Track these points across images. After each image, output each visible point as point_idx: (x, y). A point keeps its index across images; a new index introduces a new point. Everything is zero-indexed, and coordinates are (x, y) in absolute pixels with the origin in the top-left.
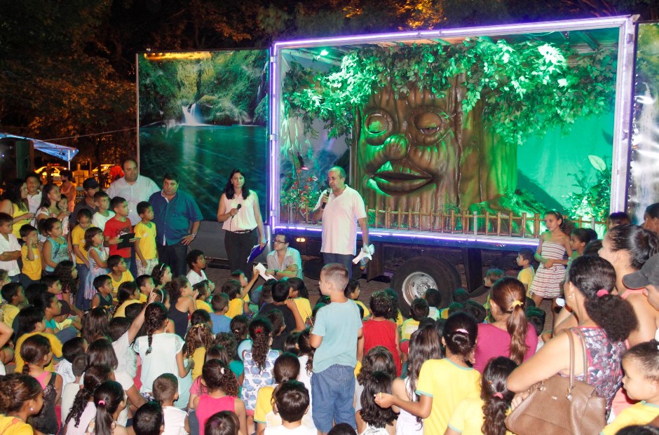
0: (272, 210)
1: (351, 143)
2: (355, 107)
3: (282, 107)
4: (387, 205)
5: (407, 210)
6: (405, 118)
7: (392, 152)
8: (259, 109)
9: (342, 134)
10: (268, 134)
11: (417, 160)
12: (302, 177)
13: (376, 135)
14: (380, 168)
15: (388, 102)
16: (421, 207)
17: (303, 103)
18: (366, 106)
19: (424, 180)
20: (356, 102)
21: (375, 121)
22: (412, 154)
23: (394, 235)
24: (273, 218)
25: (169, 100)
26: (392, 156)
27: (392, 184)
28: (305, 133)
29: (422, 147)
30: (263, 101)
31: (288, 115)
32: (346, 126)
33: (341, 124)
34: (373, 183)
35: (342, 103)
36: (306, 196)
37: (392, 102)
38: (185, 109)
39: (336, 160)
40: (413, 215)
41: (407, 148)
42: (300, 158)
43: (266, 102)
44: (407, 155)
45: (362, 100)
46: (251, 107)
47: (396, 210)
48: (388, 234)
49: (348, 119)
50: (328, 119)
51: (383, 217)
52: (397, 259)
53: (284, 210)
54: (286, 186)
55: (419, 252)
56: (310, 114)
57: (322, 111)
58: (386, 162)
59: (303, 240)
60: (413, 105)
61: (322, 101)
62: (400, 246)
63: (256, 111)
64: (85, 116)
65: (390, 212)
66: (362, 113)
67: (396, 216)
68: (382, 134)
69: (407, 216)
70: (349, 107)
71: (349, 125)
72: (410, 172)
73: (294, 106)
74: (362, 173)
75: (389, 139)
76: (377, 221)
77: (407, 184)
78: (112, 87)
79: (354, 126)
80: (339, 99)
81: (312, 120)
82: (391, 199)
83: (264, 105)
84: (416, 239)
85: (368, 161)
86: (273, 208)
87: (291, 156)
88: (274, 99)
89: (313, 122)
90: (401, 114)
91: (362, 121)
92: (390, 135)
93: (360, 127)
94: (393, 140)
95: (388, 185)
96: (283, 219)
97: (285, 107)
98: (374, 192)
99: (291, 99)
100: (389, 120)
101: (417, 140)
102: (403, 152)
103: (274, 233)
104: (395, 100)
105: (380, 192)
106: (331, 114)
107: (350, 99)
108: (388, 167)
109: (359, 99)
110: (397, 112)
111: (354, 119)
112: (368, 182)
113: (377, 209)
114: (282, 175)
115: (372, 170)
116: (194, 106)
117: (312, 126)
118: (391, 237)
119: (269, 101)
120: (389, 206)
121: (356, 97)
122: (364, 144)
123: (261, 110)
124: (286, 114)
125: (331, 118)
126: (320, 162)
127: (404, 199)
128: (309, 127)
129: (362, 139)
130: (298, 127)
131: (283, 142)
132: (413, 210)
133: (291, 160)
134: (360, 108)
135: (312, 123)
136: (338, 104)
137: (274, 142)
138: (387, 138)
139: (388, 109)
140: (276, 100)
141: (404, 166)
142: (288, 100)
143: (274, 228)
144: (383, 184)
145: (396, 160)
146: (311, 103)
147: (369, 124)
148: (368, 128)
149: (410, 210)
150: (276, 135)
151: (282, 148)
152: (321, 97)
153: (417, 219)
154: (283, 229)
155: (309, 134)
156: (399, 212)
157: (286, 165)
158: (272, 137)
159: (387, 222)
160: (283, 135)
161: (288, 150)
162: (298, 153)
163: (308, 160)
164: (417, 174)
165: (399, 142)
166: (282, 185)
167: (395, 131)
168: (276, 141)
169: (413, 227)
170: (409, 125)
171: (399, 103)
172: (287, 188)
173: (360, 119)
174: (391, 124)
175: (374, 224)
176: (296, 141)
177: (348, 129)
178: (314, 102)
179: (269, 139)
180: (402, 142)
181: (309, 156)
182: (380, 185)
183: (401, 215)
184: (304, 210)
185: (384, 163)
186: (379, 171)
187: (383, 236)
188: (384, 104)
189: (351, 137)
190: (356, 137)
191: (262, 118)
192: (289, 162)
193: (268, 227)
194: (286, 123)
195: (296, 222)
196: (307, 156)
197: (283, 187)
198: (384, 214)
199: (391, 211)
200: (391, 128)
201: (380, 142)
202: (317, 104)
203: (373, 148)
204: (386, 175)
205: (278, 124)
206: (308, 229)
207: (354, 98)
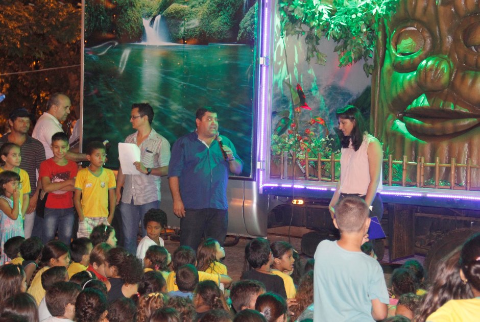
0: (259, 161)
1: (371, 71)
2: (379, 20)
3: (277, 21)
4: (420, 153)
5: (449, 162)
6: (450, 32)
7: (429, 79)
8: (245, 22)
9: (360, 58)
10: (257, 57)
11: (465, 90)
12: (303, 119)
13: (407, 58)
14: (411, 103)
15: (425, 9)
16: (470, 155)
17: (306, 14)
18: (394, 16)
19: (475, 120)
20: (380, 12)
21: (406, 38)
22: (458, 83)
23: (429, 195)
24: (261, 172)
25: (126, 11)
26: (429, 85)
27: (427, 125)
28: (308, 59)
29: (473, 73)
30: (251, 11)
31: (285, 32)
32: (365, 48)
33: (359, 44)
34: (401, 126)
35: (359, 15)
36: (307, 144)
37: (431, 9)
38: (146, 22)
39: (351, 99)
40: (457, 168)
41: (451, 75)
42: (301, 94)
43: (255, 13)
44: (451, 85)
45: (388, 9)
46: (234, 19)
47: (433, 161)
48: (420, 195)
49: (368, 38)
50: (341, 38)
51: (413, 172)
52: (434, 234)
53: (275, 160)
54: (279, 128)
55: (467, 224)
56: (315, 31)
57: (332, 26)
58: (420, 95)
59: (301, 202)
60: (462, 13)
61: (332, 13)
62: (440, 216)
63: (241, 25)
64: (15, 44)
65: (424, 163)
66: (388, 28)
67: (433, 168)
68: (415, 56)
69: (448, 170)
70: (370, 21)
71: (369, 46)
72: (455, 108)
73: (293, 20)
74: (386, 110)
75: (424, 62)
76: (405, 177)
77: (449, 125)
78: (52, 8)
79: (377, 48)
80: (356, 9)
81: (318, 38)
82: (426, 145)
83: (253, 17)
84: (462, 201)
85: (394, 93)
86: (261, 159)
87: (288, 89)
88: (266, 10)
89: (319, 42)
90: (444, 27)
91: (388, 40)
92: (426, 56)
93: (385, 49)
94: (430, 63)
95: (422, 127)
96: (274, 173)
97: (282, 21)
98: (402, 137)
99: (290, 9)
100: (427, 35)
101: (466, 62)
102: (445, 79)
103: (261, 192)
104: (436, 6)
105: (410, 137)
106: (345, 30)
107: (372, 9)
108: (422, 101)
109: (385, 7)
110: (438, 23)
111: (376, 38)
112: (393, 124)
113: (405, 160)
114: (274, 114)
115: (400, 106)
116: (158, 18)
117: (318, 47)
118: (424, 198)
119: (259, 11)
120: (423, 155)
121: (379, 5)
122: (389, 72)
123: (249, 23)
124: (282, 30)
125: (345, 37)
126: (328, 101)
127: (444, 146)
128: (314, 49)
129: (387, 64)
130: (299, 49)
131: (277, 69)
132: (458, 161)
133: (288, 94)
134: (385, 20)
135: (318, 44)
136: (354, 16)
137: (264, 69)
138: (422, 60)
139: (425, 20)
140: (269, 10)
141: (445, 100)
142: (286, 12)
143: (261, 186)
144: (415, 126)
145: (433, 91)
146: (317, 16)
147: (397, 43)
148: (396, 49)
149: (453, 160)
150: (267, 59)
151: (275, 78)
152: (331, 7)
153: (463, 174)
154: (274, 187)
155: (313, 60)
156: (437, 163)
157: (281, 101)
158: (262, 61)
159: (420, 177)
160: (278, 60)
161: (284, 81)
162: (298, 87)
163: (312, 97)
164: (464, 110)
165: (439, 65)
166: (274, 128)
167: (435, 51)
168: (267, 67)
169: (458, 184)
170: (455, 40)
171: (441, 9)
172: (280, 130)
173: (385, 36)
174: (429, 41)
175: (401, 180)
176: (296, 69)
177: (367, 52)
178: (321, 14)
179: (257, 62)
180: (444, 66)
181: (314, 92)
182: (410, 128)
183: (440, 167)
184: (303, 162)
185: (417, 96)
186: (409, 107)
187: (413, 198)
188: (419, 12)
189: (371, 62)
190: (379, 61)
191: (250, 33)
192: (285, 96)
193: (254, 183)
194: (281, 43)
195: (292, 178)
196: (310, 91)
197: (275, 130)
198: (416, 166)
199: (426, 162)
200: (428, 47)
201: (412, 67)
202: (326, 17)
203: (401, 76)
204: (420, 113)
205: (272, 44)
206: (308, 188)
207: (377, 7)
